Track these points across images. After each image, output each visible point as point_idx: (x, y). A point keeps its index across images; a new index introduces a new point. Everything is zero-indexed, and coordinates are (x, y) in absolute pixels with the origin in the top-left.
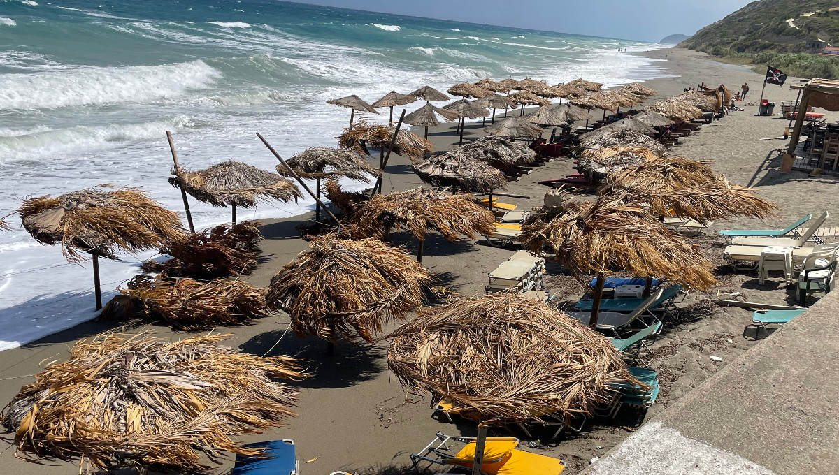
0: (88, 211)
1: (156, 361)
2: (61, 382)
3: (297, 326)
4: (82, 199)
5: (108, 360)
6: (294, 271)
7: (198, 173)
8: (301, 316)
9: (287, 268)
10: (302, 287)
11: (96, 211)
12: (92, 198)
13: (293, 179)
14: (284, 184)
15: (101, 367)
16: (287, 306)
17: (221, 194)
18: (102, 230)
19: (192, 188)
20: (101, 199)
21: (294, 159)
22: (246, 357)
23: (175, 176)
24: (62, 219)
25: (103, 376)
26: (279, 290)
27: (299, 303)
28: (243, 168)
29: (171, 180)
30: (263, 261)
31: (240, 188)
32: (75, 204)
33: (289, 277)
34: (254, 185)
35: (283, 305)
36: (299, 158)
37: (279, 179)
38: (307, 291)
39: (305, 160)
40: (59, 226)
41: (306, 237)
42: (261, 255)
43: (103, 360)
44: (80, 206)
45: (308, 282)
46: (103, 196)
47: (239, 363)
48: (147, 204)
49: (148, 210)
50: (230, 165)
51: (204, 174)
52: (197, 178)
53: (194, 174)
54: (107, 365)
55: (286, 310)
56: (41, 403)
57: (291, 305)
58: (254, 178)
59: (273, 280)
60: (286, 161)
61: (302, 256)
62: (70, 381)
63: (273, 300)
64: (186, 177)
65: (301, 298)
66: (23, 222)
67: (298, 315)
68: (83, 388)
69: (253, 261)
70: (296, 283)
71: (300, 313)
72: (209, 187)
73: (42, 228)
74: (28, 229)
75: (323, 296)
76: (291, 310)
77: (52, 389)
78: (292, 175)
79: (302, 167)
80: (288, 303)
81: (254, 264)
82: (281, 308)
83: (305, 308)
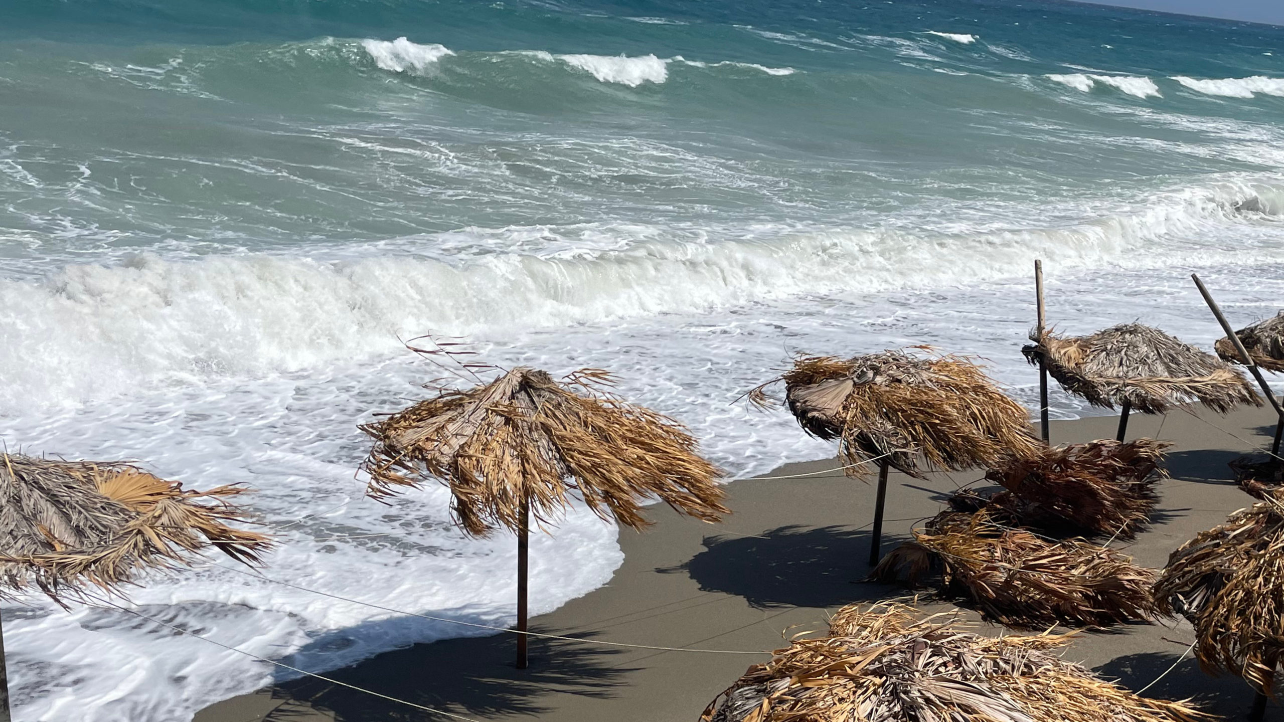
0: (888, 389)
1: (960, 665)
2: (809, 670)
3: (1205, 650)
4: (883, 367)
5: (884, 648)
6: (1218, 545)
7: (1075, 342)
8: (1217, 633)
9: (1205, 536)
10: (1229, 577)
11: (901, 391)
12: (898, 368)
13: (1242, 368)
14: (1227, 375)
15: (873, 657)
16: (1193, 610)
17: (1109, 384)
18: (904, 424)
19: (1061, 367)
20: (912, 370)
21: (1252, 330)
22: (1107, 689)
23: (1034, 344)
24: (847, 397)
25: (875, 673)
26: (1183, 576)
27: (1216, 608)
28: (1156, 340)
29: (1026, 350)
30: (1158, 518)
31: (1145, 374)
32: (870, 374)
33: (1207, 555)
34: (1171, 373)
35: (1186, 607)
36: (1262, 330)
37: (1219, 367)
38: (1236, 586)
39: (1274, 334)
40: (840, 409)
41: (1246, 485)
42: (1157, 507)
43: (878, 647)
44: (879, 379)
45: (1242, 570)
46: (915, 366)
47: (1094, 698)
48: (982, 387)
49: (981, 398)
50: (1134, 331)
51: (1084, 344)
52: (1073, 350)
53: (1068, 343)
54: (883, 655)
55: (1190, 617)
56: (775, 699)
57: (1202, 608)
58: (1173, 360)
59: (1174, 556)
60: (1237, 333)
61: (1238, 519)
62: (823, 671)
63: (1169, 593)
64: (1053, 347)
65: (1222, 598)
66: (788, 397)
67: (1211, 631)
68: (842, 686)
69: (1141, 515)
70: (1218, 568)
71: (1216, 625)
72: (1091, 370)
73: (815, 410)
74: (793, 408)
75: (1265, 602)
76: (1200, 619)
77: (795, 679)
78: (1244, 361)
79: (1265, 348)
80: (1195, 604)
81: (1142, 522)
82: (1180, 610)
83: (1227, 619)
